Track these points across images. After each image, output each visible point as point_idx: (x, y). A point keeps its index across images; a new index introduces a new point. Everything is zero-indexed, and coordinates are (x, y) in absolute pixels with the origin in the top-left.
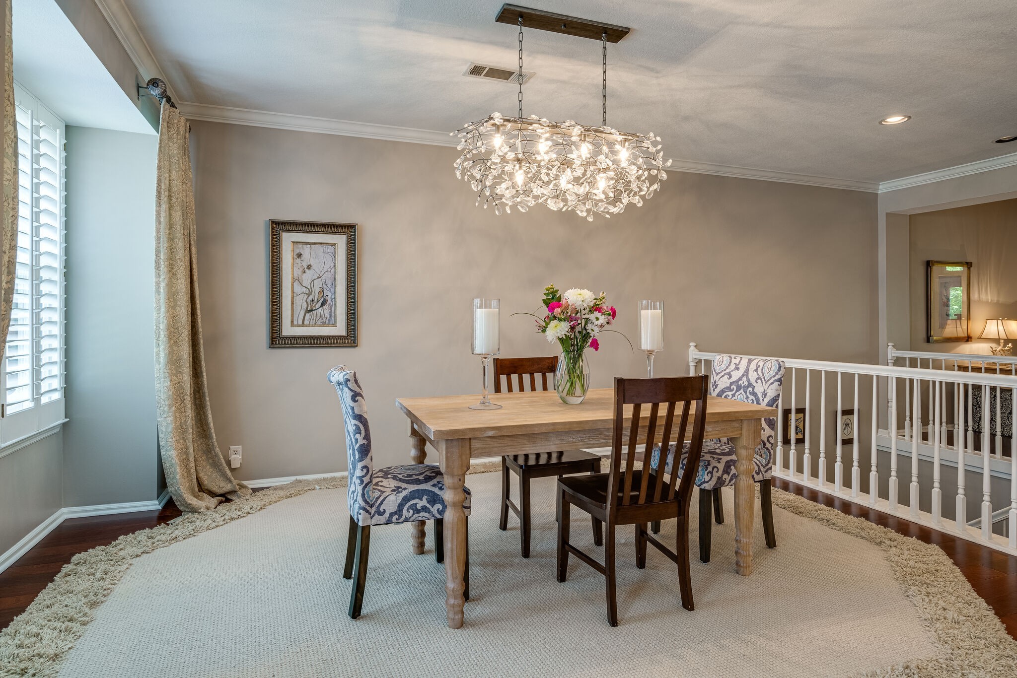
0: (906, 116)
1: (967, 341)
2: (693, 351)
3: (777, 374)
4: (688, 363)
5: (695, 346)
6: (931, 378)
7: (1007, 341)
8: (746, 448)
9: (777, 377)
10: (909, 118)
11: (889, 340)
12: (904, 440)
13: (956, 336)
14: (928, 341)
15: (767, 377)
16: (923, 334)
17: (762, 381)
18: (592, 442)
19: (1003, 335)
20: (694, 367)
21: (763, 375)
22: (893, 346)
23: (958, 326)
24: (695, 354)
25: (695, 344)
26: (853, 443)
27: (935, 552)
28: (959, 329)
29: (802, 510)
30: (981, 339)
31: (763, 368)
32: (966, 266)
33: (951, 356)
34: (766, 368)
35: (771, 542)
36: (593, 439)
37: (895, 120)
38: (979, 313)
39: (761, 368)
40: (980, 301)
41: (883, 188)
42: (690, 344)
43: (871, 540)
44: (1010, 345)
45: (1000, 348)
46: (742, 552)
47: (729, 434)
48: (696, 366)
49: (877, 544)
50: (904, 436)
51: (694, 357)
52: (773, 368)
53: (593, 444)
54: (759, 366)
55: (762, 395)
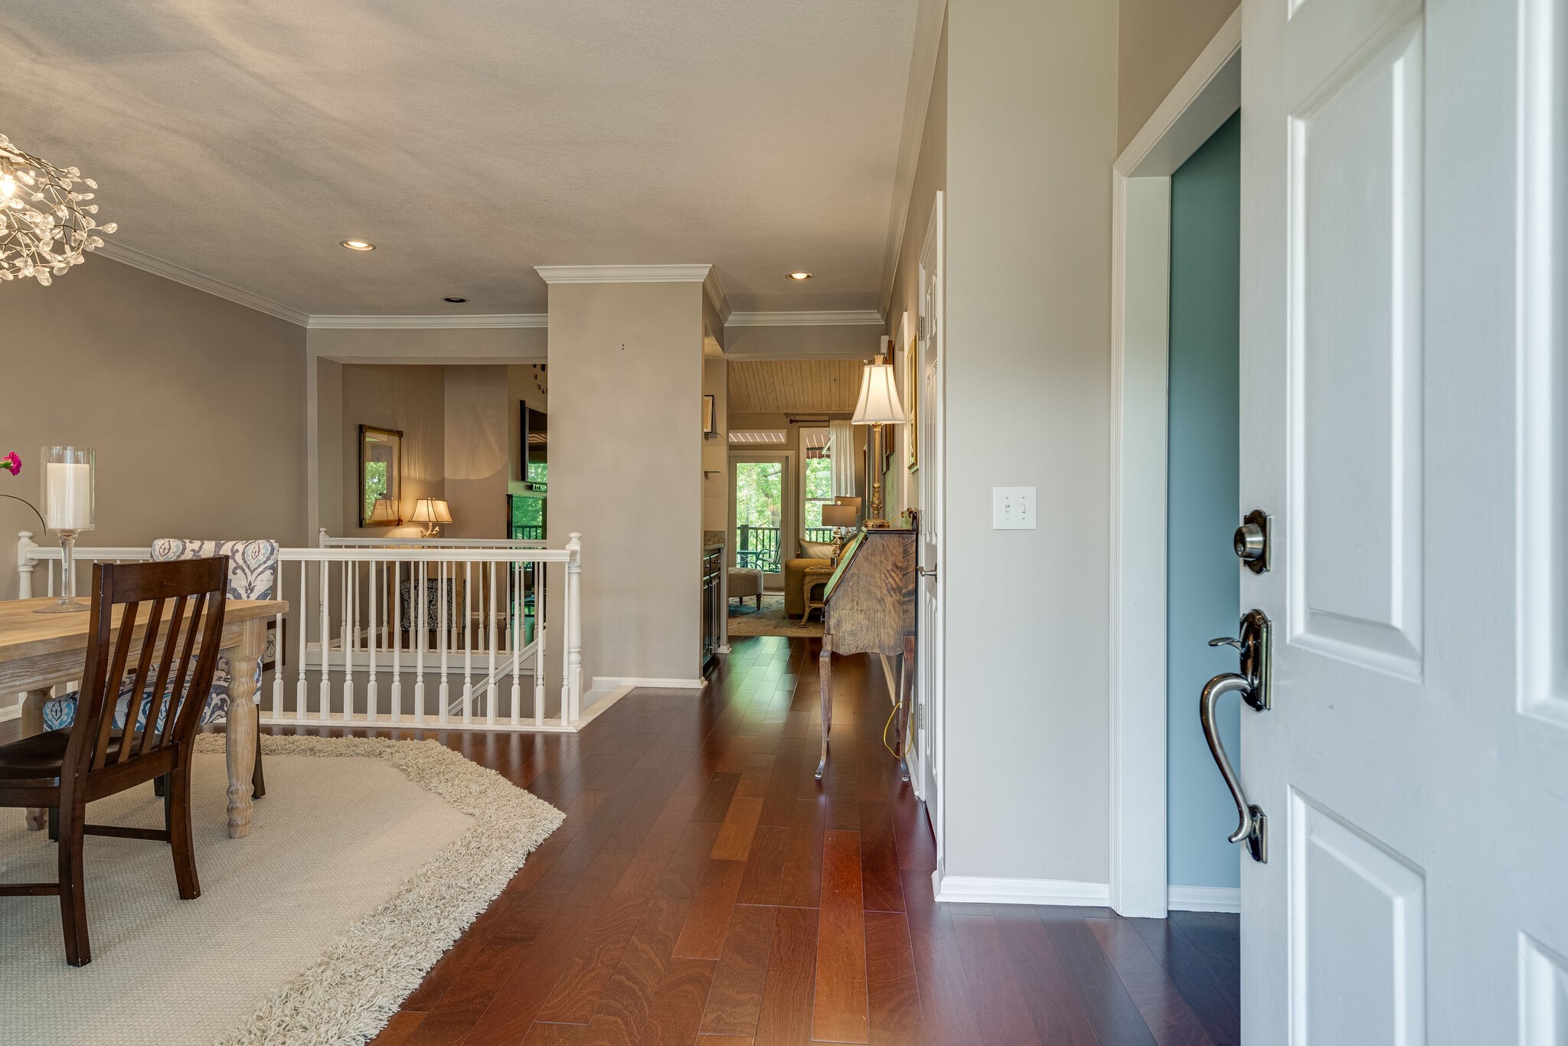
0: (370, 245)
1: (398, 525)
2: (26, 546)
3: (268, 559)
4: (16, 567)
5: (31, 538)
6: (412, 559)
7: (435, 525)
8: (248, 659)
9: (269, 563)
10: (374, 248)
11: (321, 524)
12: (340, 651)
13: (386, 519)
14: (361, 525)
15: (253, 564)
16: (355, 518)
17: (243, 571)
18: (18, 683)
19: (433, 518)
20: (29, 574)
21: (245, 562)
22: (325, 532)
23: (389, 507)
24: (30, 552)
25: (30, 534)
26: (274, 668)
27: (435, 746)
28: (389, 510)
29: (274, 748)
30: (412, 522)
31: (243, 553)
32: (397, 435)
33: (383, 541)
34: (250, 552)
35: (259, 792)
36: (17, 676)
37: (358, 245)
38: (410, 491)
39: (240, 553)
40: (409, 478)
41: (314, 322)
42: (20, 534)
43: (369, 754)
44: (437, 528)
45: (429, 532)
46: (239, 805)
47: (226, 643)
48: (32, 572)
49: (376, 756)
50: (340, 647)
51: (30, 556)
52: (263, 551)
53: (20, 685)
54: (237, 551)
55: (247, 590)
